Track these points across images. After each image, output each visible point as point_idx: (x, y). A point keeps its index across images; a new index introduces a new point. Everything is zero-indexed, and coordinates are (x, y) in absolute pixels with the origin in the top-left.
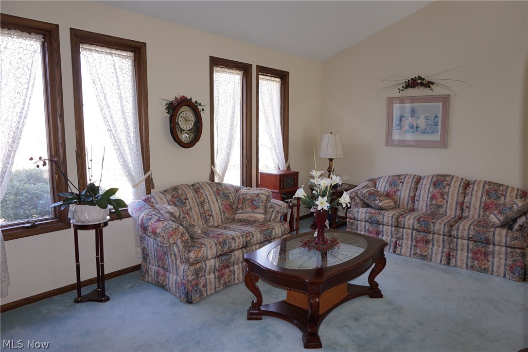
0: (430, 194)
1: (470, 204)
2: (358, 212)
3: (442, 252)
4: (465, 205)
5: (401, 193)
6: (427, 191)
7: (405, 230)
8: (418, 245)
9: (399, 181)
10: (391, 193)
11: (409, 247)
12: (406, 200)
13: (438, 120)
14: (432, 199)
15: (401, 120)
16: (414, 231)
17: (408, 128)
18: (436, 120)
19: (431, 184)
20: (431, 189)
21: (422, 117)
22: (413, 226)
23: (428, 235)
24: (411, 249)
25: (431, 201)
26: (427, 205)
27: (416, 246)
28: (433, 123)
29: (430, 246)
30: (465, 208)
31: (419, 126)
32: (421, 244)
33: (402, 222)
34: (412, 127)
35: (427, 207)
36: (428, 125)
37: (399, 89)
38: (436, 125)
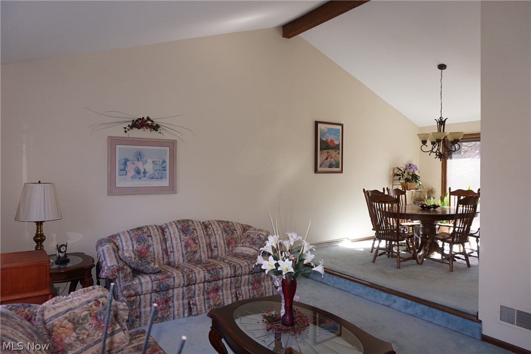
0: (183, 242)
1: (217, 244)
2: (141, 284)
3: (232, 294)
4: (213, 245)
5: (153, 249)
6: (179, 240)
7: (196, 285)
8: (210, 297)
9: (145, 235)
10: (143, 251)
11: (203, 302)
12: (161, 255)
13: (166, 165)
14: (186, 246)
15: (125, 164)
16: (206, 284)
17: (134, 173)
18: (164, 165)
19: (179, 232)
20: (182, 237)
21: (150, 161)
22: (205, 278)
23: (218, 282)
24: (205, 303)
25: (186, 249)
26: (183, 254)
27: (208, 299)
28: (161, 168)
29: (220, 293)
30: (213, 248)
31: (147, 171)
32: (212, 295)
33: (194, 278)
34: (138, 172)
35: (183, 256)
36: (156, 170)
37: (125, 128)
38: (164, 170)
